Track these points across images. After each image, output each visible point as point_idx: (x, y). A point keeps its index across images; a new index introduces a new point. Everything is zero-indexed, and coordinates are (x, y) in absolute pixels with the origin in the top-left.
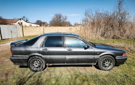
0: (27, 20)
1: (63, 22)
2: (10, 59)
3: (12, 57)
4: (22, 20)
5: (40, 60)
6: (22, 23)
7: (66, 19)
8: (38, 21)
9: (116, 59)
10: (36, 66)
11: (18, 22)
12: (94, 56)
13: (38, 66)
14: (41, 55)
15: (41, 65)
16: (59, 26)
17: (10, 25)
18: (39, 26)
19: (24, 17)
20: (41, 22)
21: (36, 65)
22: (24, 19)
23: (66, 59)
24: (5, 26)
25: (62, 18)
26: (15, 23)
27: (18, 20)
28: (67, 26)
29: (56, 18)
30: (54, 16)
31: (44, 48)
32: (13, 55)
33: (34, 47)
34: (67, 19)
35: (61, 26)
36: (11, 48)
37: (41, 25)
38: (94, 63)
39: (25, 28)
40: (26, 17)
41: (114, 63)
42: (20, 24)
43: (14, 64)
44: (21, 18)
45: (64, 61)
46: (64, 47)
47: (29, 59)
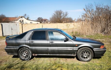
0: (28, 18)
1: (63, 18)
2: (5, 49)
3: (7, 48)
4: (23, 18)
5: (27, 51)
6: (23, 21)
7: (66, 15)
8: (39, 18)
9: (93, 51)
10: (24, 56)
11: (19, 20)
12: (72, 48)
13: (26, 56)
14: (28, 46)
15: (28, 55)
16: (59, 23)
17: (12, 22)
18: (39, 23)
19: (25, 15)
20: (42, 19)
21: (25, 54)
22: (25, 17)
23: (49, 50)
24: (6, 24)
25: (62, 15)
26: (17, 20)
27: (20, 18)
28: (64, 23)
29: (56, 14)
30: (54, 13)
31: (31, 41)
32: (7, 46)
33: (23, 40)
34: (68, 15)
35: (61, 22)
36: (6, 41)
37: (41, 22)
38: (74, 55)
39: (24, 26)
40: (27, 15)
41: (92, 54)
42: (21, 22)
43: (7, 54)
44: (22, 16)
45: (47, 52)
46: (47, 40)
47: (19, 49)
